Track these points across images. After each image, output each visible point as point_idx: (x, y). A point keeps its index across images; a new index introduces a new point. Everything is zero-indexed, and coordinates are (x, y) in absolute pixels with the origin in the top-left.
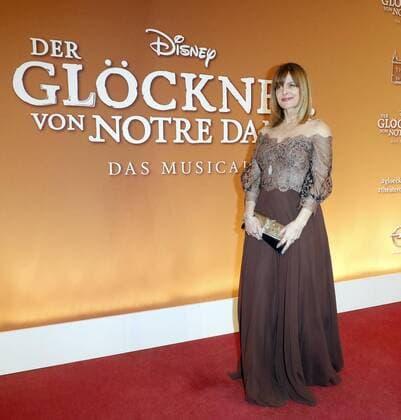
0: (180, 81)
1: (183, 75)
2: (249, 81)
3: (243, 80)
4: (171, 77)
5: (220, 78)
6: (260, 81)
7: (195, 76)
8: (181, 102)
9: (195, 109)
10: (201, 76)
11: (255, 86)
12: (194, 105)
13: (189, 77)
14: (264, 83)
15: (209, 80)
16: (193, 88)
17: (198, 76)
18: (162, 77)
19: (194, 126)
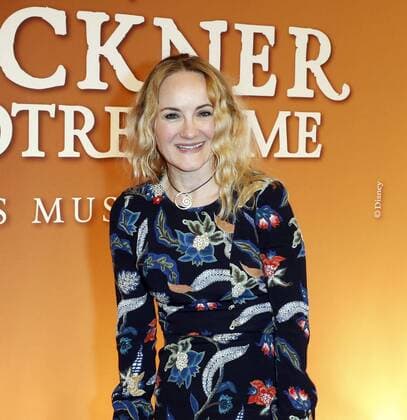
0: (76, 27)
1: (81, 15)
2: (215, 28)
3: (204, 25)
4: (57, 19)
5: (158, 21)
6: (238, 26)
7: (105, 17)
8: (76, 72)
9: (104, 86)
10: (118, 17)
11: (230, 39)
12: (102, 79)
13: (94, 20)
14: (248, 31)
15: (135, 27)
16: (102, 44)
17: (112, 18)
18: (39, 19)
19: (102, 123)
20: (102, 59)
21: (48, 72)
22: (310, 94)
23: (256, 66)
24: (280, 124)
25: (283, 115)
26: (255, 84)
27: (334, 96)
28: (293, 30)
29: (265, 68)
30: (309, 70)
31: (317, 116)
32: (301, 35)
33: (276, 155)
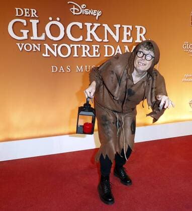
0: (85, 27)
1: (86, 24)
2: (118, 26)
3: (115, 26)
4: (80, 25)
5: (104, 25)
6: (123, 26)
7: (91, 24)
8: (85, 37)
10: (94, 24)
11: (121, 29)
12: (91, 38)
13: (89, 25)
14: (125, 27)
15: (98, 26)
16: (91, 30)
18: (76, 25)
19: (91, 49)
20: (91, 34)
21: (78, 37)
22: (141, 41)
23: (128, 35)
26: (127, 39)
28: (136, 26)
29: (130, 36)
30: (140, 36)
32: (138, 28)
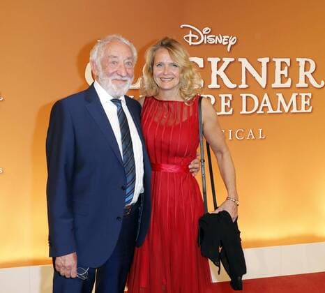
0: (207, 64)
1: (209, 59)
2: (264, 61)
3: (259, 60)
4: (200, 61)
5: (240, 60)
6: (274, 59)
7: (219, 60)
9: (219, 86)
10: (224, 59)
11: (271, 65)
12: (218, 84)
13: (214, 61)
14: (278, 61)
15: (231, 63)
16: (218, 70)
17: (221, 60)
18: (193, 62)
19: (218, 100)
20: (218, 75)
22: (306, 85)
23: (282, 75)
24: (293, 98)
25: (294, 95)
26: (282, 82)
27: (317, 86)
28: (298, 60)
29: (286, 76)
30: (305, 76)
31: (310, 95)
32: (302, 61)
33: (292, 112)
